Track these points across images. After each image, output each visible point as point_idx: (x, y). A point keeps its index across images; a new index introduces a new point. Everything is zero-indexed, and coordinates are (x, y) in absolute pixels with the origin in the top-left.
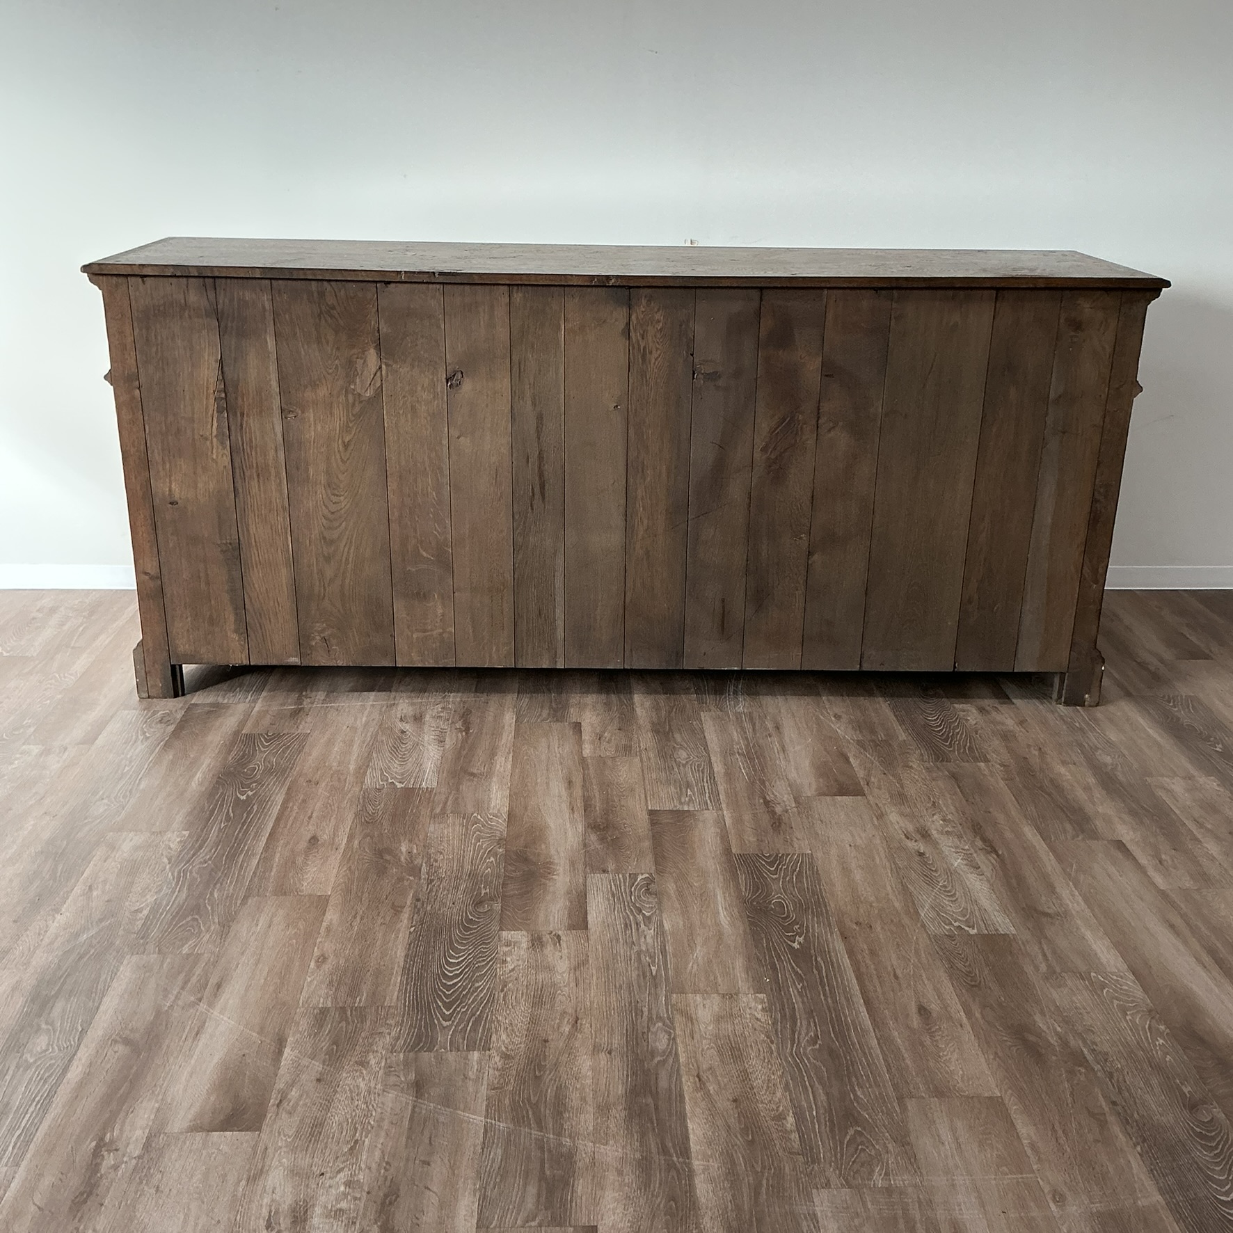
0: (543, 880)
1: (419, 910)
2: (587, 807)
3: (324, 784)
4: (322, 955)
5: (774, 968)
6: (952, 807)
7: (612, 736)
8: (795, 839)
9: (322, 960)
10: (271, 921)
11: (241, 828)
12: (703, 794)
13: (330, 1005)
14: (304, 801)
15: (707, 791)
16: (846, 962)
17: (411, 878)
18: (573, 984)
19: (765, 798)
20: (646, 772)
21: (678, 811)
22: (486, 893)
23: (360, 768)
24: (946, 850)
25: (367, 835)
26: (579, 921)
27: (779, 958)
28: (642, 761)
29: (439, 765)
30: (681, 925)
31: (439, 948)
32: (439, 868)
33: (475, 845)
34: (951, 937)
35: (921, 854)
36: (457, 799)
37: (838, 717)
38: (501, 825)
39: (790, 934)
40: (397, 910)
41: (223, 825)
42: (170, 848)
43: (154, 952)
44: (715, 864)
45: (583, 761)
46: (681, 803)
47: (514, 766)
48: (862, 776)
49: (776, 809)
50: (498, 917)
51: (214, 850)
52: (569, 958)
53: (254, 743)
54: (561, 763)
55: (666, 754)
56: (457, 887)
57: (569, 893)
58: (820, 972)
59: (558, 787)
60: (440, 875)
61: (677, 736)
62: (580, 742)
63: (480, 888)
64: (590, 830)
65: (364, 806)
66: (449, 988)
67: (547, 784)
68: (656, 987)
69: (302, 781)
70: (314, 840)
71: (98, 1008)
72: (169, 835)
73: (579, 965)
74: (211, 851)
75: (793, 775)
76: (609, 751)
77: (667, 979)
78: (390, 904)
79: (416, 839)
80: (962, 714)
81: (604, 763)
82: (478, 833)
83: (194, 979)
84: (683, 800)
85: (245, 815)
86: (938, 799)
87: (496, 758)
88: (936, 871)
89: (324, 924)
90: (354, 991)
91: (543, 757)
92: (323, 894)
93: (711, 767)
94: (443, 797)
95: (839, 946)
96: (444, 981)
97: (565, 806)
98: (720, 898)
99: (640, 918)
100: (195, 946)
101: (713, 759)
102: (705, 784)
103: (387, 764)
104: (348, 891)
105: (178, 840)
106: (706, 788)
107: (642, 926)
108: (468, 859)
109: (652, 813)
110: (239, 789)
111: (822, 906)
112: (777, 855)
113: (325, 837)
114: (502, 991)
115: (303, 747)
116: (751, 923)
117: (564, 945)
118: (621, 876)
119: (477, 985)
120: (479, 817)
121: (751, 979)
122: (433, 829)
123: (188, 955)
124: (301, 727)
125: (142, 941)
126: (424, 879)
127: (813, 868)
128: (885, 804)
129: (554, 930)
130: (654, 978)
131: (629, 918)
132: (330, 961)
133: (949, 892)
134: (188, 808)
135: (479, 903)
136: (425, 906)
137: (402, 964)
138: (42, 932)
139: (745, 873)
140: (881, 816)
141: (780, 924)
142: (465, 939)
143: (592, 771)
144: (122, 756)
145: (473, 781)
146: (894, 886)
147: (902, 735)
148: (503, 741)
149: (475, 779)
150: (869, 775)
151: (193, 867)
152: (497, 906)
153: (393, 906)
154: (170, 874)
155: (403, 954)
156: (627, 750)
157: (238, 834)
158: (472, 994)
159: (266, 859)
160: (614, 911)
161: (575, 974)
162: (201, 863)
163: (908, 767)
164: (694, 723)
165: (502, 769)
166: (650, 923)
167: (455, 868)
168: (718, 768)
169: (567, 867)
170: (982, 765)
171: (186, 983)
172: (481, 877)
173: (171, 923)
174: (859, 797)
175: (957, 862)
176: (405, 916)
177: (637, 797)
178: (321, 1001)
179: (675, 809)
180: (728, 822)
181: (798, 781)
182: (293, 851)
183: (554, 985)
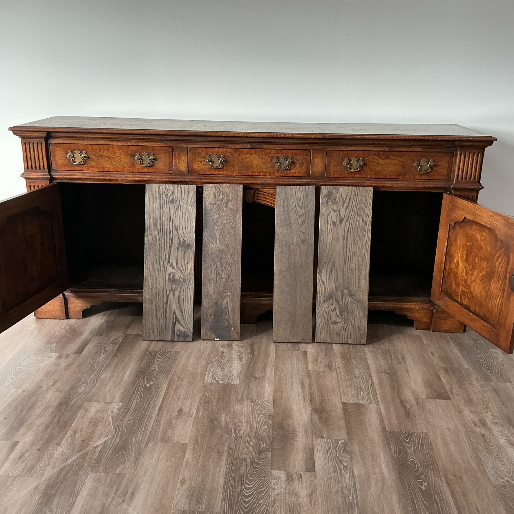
0: (291, 441)
1: (231, 455)
2: (312, 400)
3: (186, 380)
4: (183, 479)
5: (413, 501)
6: (496, 408)
7: (322, 359)
8: (418, 424)
9: (183, 482)
10: (159, 457)
11: (147, 403)
12: (369, 395)
13: (187, 509)
14: (176, 389)
15: (371, 393)
16: (450, 499)
17: (227, 436)
18: (309, 505)
19: (400, 399)
20: (339, 380)
21: (357, 404)
22: (263, 447)
23: (203, 372)
24: (495, 433)
25: (206, 410)
26: (311, 468)
27: (415, 494)
28: (337, 374)
29: (240, 372)
30: (363, 473)
31: (241, 478)
32: (240, 430)
33: (258, 419)
34: (504, 486)
35: (483, 436)
36: (248, 391)
37: (433, 354)
38: (270, 407)
39: (419, 481)
40: (220, 454)
41: (138, 400)
42: (113, 412)
43: (103, 472)
44: (378, 436)
45: (308, 372)
46: (359, 400)
47: (275, 374)
48: (448, 388)
49: (407, 405)
50: (270, 462)
51: (133, 414)
52: (306, 488)
53: (154, 356)
54: (298, 374)
55: (349, 370)
56: (249, 442)
57: (304, 449)
58: (437, 504)
59: (297, 387)
60: (241, 435)
61: (354, 361)
62: (306, 362)
63: (260, 444)
64: (314, 413)
65: (204, 393)
66: (246, 502)
67: (292, 385)
68: (352, 509)
69: (175, 378)
70: (180, 411)
71: (74, 503)
72: (113, 404)
73: (312, 494)
74: (132, 414)
75: (413, 386)
76: (321, 367)
77: (358, 505)
78: (217, 451)
79: (229, 413)
80: (495, 355)
81: (319, 375)
82: (259, 411)
83: (121, 489)
84: (359, 398)
85: (149, 395)
86: (488, 403)
87: (267, 369)
88: (492, 446)
89: (185, 460)
90: (199, 501)
91: (289, 370)
92: (184, 442)
93: (372, 380)
94: (242, 390)
95: (446, 489)
96: (244, 499)
97: (301, 398)
98: (382, 456)
99: (342, 466)
100: (123, 469)
101: (373, 375)
102: (370, 389)
103: (215, 370)
104: (196, 442)
105: (117, 408)
106: (370, 391)
107: (343, 471)
108: (254, 426)
109: (344, 404)
110: (146, 380)
111: (435, 464)
112: (409, 433)
113: (186, 409)
114: (273, 506)
115: (176, 359)
116: (399, 473)
117: (304, 480)
118: (330, 441)
119: (260, 502)
120: (259, 402)
121: (401, 508)
122: (237, 408)
123: (119, 474)
124: (176, 348)
125: (97, 465)
126: (233, 436)
127: (428, 440)
128: (462, 405)
129: (298, 471)
130: (351, 504)
131: (336, 466)
132: (187, 482)
133: (500, 458)
134: (122, 391)
135: (260, 452)
136: (234, 452)
137: (222, 486)
138: (51, 456)
139: (394, 443)
140: (460, 412)
141: (414, 474)
142: (254, 474)
143: (313, 379)
144: (94, 360)
145: (256, 381)
146: (471, 454)
147: (466, 367)
148: (270, 360)
149: (257, 380)
150: (451, 388)
151: (123, 423)
152: (269, 455)
153: (218, 452)
154: (112, 427)
155: (223, 481)
156: (329, 367)
157: (145, 406)
158: (258, 508)
159: (158, 421)
160: (328, 461)
161: (310, 498)
162: (127, 421)
163: (471, 384)
164: (362, 354)
165: (270, 375)
166: (347, 470)
167: (248, 431)
168: (376, 381)
169: (303, 434)
170: (508, 384)
171: (117, 490)
172: (261, 437)
173: (112, 455)
174: (448, 401)
175: (502, 441)
176: (224, 458)
177: (336, 395)
178: (183, 507)
179: (355, 403)
180: (383, 411)
181: (416, 389)
182: (170, 417)
183: (299, 504)
